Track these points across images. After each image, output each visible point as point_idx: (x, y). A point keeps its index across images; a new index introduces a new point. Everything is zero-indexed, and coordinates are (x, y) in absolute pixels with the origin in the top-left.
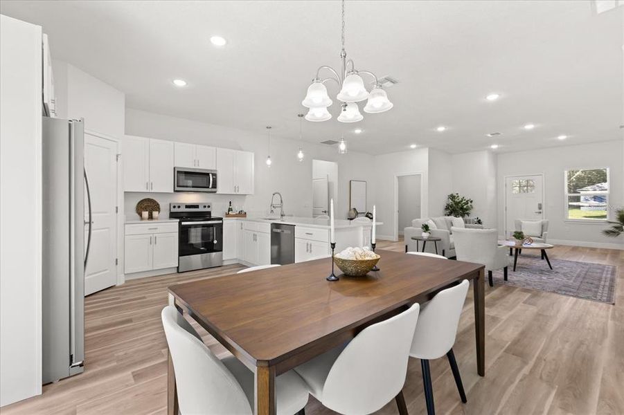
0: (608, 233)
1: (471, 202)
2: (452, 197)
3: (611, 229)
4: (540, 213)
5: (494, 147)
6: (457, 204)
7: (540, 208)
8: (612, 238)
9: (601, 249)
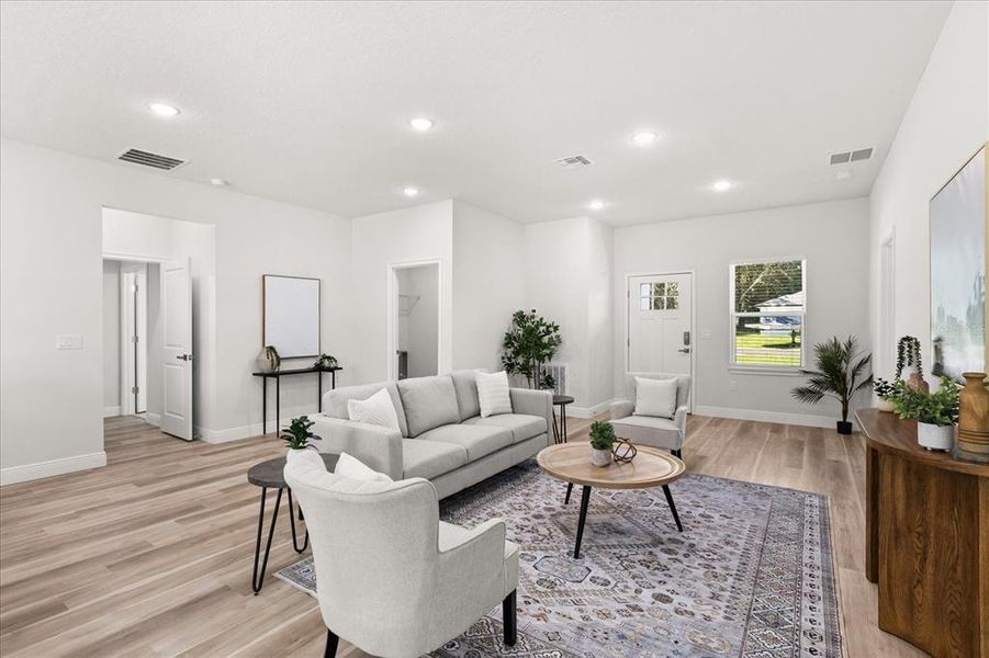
0: (803, 393)
1: (556, 328)
2: (520, 318)
3: (807, 386)
4: (687, 351)
5: (597, 205)
6: (530, 332)
7: (687, 342)
8: (808, 405)
9: (792, 427)
